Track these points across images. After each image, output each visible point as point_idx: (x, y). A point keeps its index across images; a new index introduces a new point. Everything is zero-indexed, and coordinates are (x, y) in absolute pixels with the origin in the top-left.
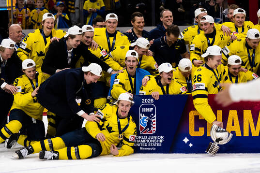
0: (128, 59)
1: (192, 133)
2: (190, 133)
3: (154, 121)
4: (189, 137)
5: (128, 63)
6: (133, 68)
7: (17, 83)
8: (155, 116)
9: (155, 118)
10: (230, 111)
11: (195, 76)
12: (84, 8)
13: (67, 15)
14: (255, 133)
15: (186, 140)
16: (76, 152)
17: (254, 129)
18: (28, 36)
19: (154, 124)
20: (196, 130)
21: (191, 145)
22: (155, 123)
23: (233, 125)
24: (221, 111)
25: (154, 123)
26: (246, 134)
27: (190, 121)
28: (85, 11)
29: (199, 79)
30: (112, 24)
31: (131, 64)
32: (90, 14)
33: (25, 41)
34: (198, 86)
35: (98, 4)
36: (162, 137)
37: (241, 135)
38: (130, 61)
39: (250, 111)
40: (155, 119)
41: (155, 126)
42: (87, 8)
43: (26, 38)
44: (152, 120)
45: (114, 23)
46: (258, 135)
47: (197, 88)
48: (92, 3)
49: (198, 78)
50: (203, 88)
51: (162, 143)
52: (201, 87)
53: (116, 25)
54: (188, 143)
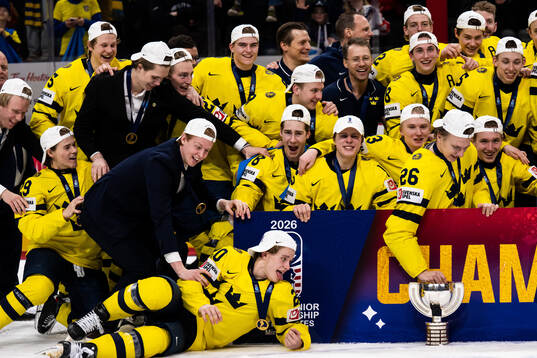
0: (286, 128)
1: (385, 296)
2: (379, 295)
3: (298, 271)
4: (377, 306)
5: (286, 137)
6: (297, 148)
7: (28, 188)
8: (300, 259)
9: (299, 263)
10: (470, 246)
11: (406, 170)
12: (55, 17)
13: (15, 33)
14: (525, 296)
15: (370, 313)
16: (135, 344)
17: (523, 286)
18: (56, 75)
19: (298, 278)
20: (394, 289)
21: (380, 324)
22: (300, 274)
23: (476, 277)
24: (449, 247)
25: (297, 274)
26: (506, 297)
27: (379, 268)
28: (58, 23)
29: (413, 180)
30: (249, 49)
31: (293, 140)
32: (68, 29)
33: (50, 86)
34: (407, 194)
35: (86, 8)
36: (316, 306)
37: (494, 301)
38: (289, 132)
39: (514, 246)
40: (300, 267)
41: (300, 281)
42: (62, 15)
43: (52, 80)
44: (294, 268)
45: (253, 45)
46: (531, 299)
47: (405, 199)
48: (73, 6)
49: (411, 176)
50: (418, 200)
51: (316, 320)
52: (413, 199)
53: (256, 49)
54: (375, 319)
